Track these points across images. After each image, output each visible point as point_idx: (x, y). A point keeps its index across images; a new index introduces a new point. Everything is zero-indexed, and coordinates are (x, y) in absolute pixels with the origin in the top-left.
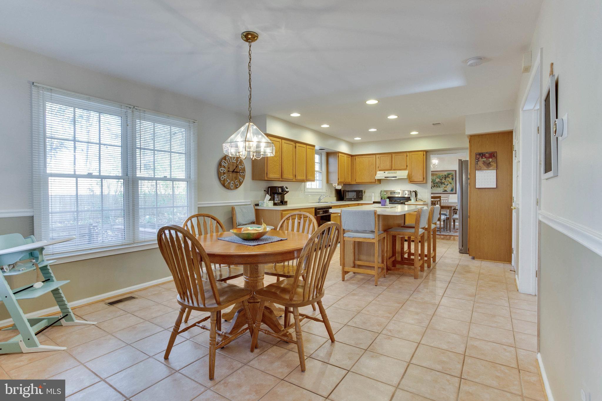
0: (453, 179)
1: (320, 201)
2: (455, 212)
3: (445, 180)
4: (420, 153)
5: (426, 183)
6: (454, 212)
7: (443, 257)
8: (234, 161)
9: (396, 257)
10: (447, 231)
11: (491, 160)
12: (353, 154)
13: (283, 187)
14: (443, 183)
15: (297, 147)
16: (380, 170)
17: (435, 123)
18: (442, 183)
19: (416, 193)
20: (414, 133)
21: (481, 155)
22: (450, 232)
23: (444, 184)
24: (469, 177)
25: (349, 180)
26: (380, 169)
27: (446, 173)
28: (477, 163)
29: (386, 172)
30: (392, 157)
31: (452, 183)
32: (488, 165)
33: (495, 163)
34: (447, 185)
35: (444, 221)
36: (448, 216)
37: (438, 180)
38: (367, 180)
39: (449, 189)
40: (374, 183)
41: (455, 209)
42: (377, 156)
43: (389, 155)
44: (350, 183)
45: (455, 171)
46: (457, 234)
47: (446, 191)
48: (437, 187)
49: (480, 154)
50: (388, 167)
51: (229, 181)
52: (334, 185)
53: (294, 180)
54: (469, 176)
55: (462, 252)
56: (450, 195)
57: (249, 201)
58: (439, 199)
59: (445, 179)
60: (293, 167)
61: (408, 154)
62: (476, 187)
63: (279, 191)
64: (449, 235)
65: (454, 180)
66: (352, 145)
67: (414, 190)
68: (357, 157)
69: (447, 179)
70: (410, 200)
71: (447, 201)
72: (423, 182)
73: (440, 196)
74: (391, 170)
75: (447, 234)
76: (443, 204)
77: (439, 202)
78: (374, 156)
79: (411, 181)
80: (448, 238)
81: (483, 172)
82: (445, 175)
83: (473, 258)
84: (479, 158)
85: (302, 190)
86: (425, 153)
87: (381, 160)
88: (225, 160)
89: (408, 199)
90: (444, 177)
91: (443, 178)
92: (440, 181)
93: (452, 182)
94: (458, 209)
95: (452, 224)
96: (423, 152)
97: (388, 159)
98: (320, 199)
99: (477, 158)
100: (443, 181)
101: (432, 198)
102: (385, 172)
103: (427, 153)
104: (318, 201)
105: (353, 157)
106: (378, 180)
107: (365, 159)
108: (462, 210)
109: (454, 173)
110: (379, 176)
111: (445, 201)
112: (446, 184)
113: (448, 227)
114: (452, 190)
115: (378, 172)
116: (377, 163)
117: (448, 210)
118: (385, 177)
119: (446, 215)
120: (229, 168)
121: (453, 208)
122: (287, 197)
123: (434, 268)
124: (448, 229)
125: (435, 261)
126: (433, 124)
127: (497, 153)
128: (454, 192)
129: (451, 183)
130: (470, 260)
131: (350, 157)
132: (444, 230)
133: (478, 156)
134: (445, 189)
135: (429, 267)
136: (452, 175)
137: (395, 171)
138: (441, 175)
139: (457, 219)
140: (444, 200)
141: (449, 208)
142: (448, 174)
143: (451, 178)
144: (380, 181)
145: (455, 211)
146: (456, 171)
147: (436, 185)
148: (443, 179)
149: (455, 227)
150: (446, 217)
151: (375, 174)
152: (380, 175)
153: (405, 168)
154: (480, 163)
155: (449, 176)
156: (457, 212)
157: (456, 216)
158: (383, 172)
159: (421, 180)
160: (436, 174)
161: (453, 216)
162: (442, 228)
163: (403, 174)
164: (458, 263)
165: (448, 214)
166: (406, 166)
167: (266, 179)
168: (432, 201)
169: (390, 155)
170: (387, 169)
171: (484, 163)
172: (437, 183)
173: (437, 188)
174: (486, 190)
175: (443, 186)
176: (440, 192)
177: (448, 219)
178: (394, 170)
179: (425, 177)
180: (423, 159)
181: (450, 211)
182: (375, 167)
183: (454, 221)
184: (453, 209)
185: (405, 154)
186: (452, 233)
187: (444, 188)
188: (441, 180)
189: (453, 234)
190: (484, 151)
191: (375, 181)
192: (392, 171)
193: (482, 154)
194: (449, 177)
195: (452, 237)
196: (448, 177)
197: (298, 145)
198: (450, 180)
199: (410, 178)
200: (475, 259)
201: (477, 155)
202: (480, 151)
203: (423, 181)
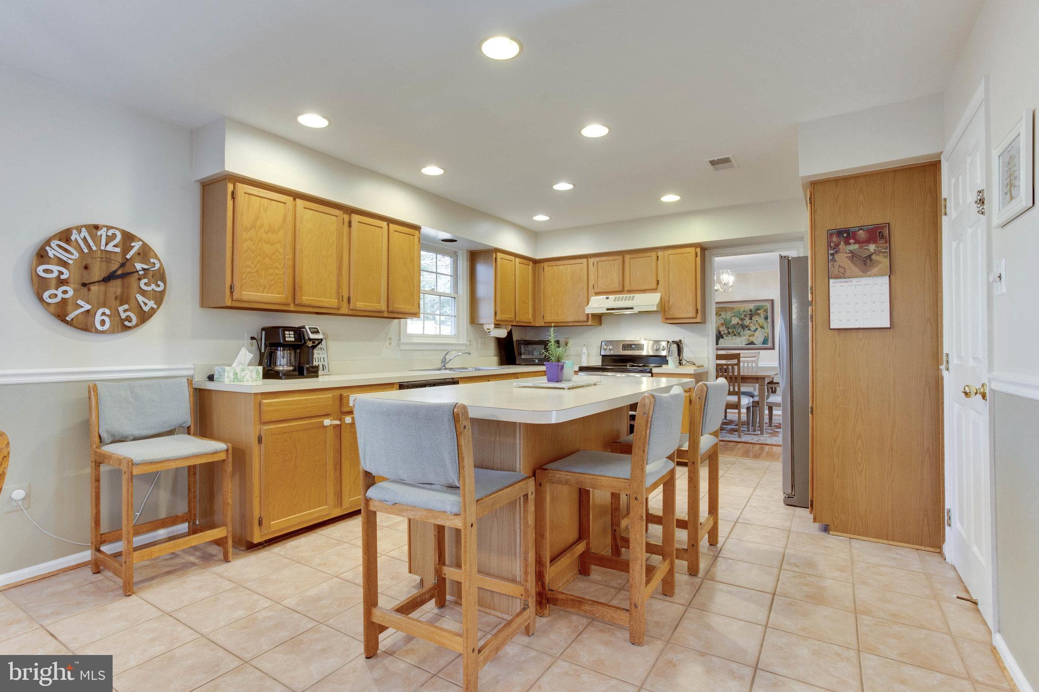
0: (766, 318)
1: (444, 366)
2: (772, 388)
3: (750, 321)
4: (689, 250)
5: (704, 322)
6: (770, 390)
7: (740, 520)
8: (110, 248)
9: (588, 544)
10: (755, 431)
11: (872, 247)
12: (538, 257)
13: (304, 327)
14: (747, 327)
15: (354, 224)
16: (597, 294)
17: (716, 159)
18: (744, 327)
19: (679, 345)
20: (670, 198)
21: (845, 235)
22: (762, 433)
23: (749, 329)
24: (810, 299)
25: (527, 317)
26: (597, 290)
27: (752, 306)
28: (833, 258)
29: (610, 296)
30: (624, 262)
31: (765, 327)
32: (865, 264)
33: (885, 257)
34: (755, 331)
35: (748, 409)
36: (756, 399)
37: (735, 321)
38: (570, 317)
39: (758, 338)
40: (585, 324)
41: (771, 383)
42: (591, 260)
43: (617, 257)
44: (530, 323)
45: (770, 302)
46: (778, 440)
47: (752, 343)
48: (735, 335)
49: (840, 233)
50: (616, 286)
51: (87, 307)
52: (486, 327)
53: (344, 310)
54: (809, 294)
55: (791, 501)
56: (762, 352)
57: (187, 366)
58: (735, 361)
59: (751, 319)
60: (339, 275)
61: (660, 253)
62: (831, 327)
63: (284, 337)
64: (759, 444)
65: (768, 320)
66: (534, 235)
67: (677, 339)
68: (546, 264)
69: (755, 318)
70: (666, 362)
71: (754, 365)
72: (696, 321)
73: (739, 354)
74: (621, 291)
75: (755, 439)
76: (746, 371)
77: (736, 367)
78: (585, 261)
79: (666, 319)
80: (758, 452)
81: (851, 284)
82: (751, 310)
83: (826, 529)
84: (837, 245)
85: (390, 339)
86: (698, 250)
87: (600, 270)
88: (68, 240)
89: (663, 360)
90: (749, 315)
91: (745, 315)
92: (740, 323)
93: (765, 325)
94: (778, 383)
95: (767, 412)
96: (693, 249)
97: (614, 265)
98: (444, 361)
99: (832, 245)
100: (747, 322)
101: (719, 357)
102: (607, 298)
103: (704, 250)
104: (440, 366)
105: (537, 264)
106: (594, 315)
107: (565, 269)
108: (791, 389)
109: (768, 305)
110: (595, 305)
111: (750, 365)
112: (753, 328)
113: (758, 420)
114: (765, 342)
115: (592, 297)
116: (592, 278)
117: (757, 385)
118: (608, 309)
119: (752, 397)
120: (86, 268)
121: (767, 381)
122: (319, 357)
123: (710, 576)
124: (758, 425)
125: (717, 543)
126: (713, 163)
127: (891, 226)
128: (770, 345)
129: (762, 327)
130: (817, 533)
131: (531, 263)
132: (748, 430)
133: (835, 239)
134: (752, 339)
135: (693, 571)
136: (766, 311)
137: (632, 295)
138: (742, 310)
139: (778, 405)
140: (748, 362)
141: (759, 380)
142: (756, 307)
143: (762, 317)
144: (598, 318)
145: (772, 386)
146: (772, 301)
147: (731, 332)
148: (747, 319)
149: (773, 422)
150: (752, 400)
151: (586, 303)
152: (598, 304)
153: (654, 286)
154: (842, 258)
155: (759, 312)
156: (775, 388)
157: (775, 399)
158: (605, 297)
159: (690, 315)
160: (733, 308)
161: (768, 397)
162: (743, 424)
163: (650, 301)
164: (781, 550)
165: (756, 393)
166: (655, 282)
167: (229, 304)
168: (718, 365)
169: (620, 258)
170: (612, 290)
171: (853, 256)
172: (734, 327)
173: (734, 337)
174: (861, 334)
175: (747, 332)
176: (740, 346)
177: (756, 404)
178: (630, 291)
179: (699, 307)
180: (694, 265)
181: (761, 386)
182: (586, 286)
183: (770, 409)
184: (768, 383)
185: (654, 254)
186: (766, 438)
187: (747, 336)
188: (742, 320)
189: (769, 441)
190: (850, 222)
191: (586, 320)
192: (624, 296)
193: (847, 231)
194: (759, 314)
195: (767, 448)
196: (755, 314)
197: (356, 218)
198: (761, 320)
199: (665, 310)
200: (831, 532)
201: (831, 235)
202: (841, 223)
203: (696, 318)
